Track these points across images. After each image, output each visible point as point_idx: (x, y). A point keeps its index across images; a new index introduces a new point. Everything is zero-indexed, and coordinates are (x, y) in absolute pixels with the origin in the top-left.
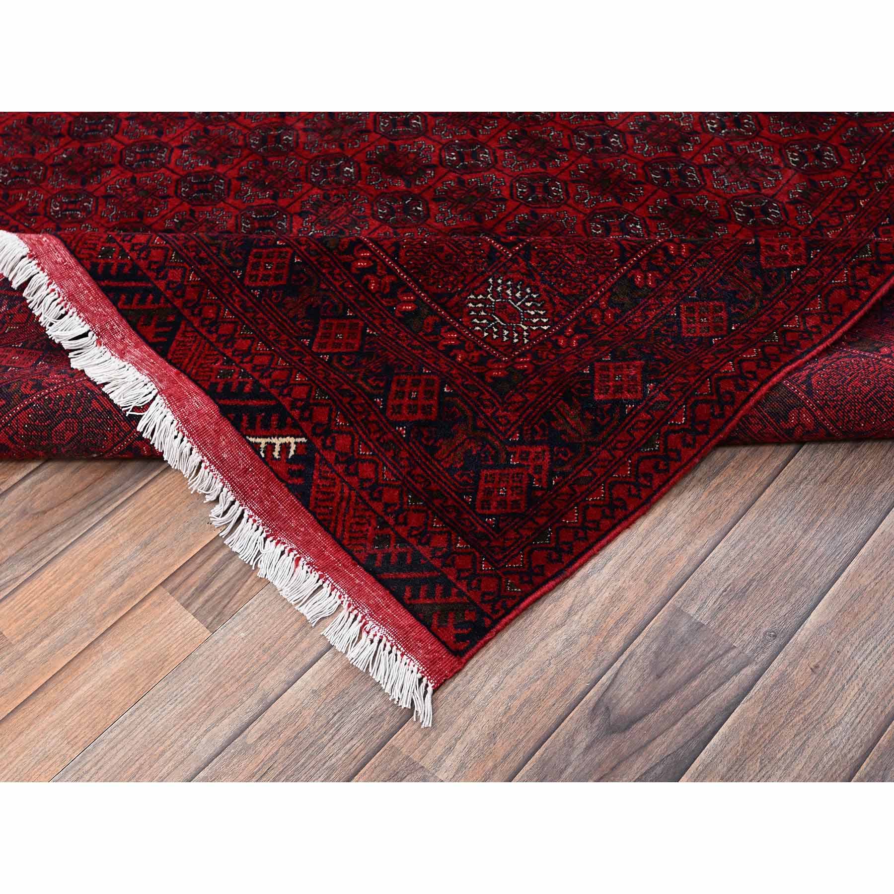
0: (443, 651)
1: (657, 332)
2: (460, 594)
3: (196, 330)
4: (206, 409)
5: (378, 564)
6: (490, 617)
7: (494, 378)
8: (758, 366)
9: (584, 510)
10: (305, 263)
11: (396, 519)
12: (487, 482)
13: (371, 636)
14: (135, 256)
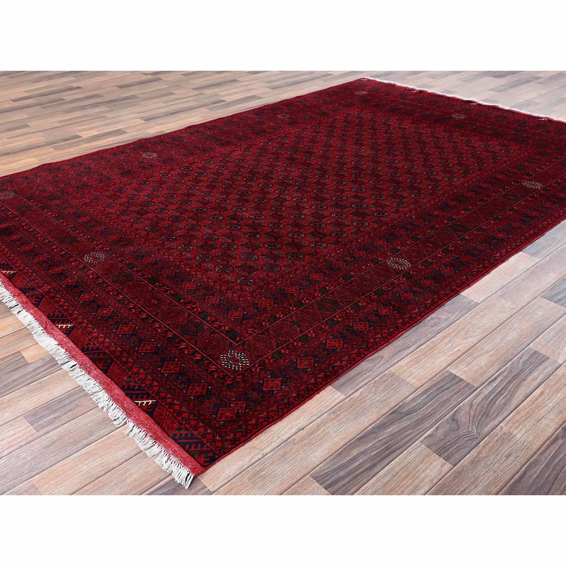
0: (199, 465)
1: (288, 366)
2: (207, 446)
3: (118, 365)
4: (120, 394)
5: (177, 437)
6: (218, 455)
7: (227, 384)
8: (323, 380)
9: (257, 420)
10: (161, 346)
11: (186, 422)
12: (221, 411)
13: (171, 461)
14: (99, 344)
